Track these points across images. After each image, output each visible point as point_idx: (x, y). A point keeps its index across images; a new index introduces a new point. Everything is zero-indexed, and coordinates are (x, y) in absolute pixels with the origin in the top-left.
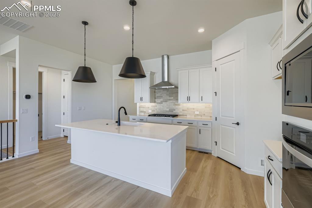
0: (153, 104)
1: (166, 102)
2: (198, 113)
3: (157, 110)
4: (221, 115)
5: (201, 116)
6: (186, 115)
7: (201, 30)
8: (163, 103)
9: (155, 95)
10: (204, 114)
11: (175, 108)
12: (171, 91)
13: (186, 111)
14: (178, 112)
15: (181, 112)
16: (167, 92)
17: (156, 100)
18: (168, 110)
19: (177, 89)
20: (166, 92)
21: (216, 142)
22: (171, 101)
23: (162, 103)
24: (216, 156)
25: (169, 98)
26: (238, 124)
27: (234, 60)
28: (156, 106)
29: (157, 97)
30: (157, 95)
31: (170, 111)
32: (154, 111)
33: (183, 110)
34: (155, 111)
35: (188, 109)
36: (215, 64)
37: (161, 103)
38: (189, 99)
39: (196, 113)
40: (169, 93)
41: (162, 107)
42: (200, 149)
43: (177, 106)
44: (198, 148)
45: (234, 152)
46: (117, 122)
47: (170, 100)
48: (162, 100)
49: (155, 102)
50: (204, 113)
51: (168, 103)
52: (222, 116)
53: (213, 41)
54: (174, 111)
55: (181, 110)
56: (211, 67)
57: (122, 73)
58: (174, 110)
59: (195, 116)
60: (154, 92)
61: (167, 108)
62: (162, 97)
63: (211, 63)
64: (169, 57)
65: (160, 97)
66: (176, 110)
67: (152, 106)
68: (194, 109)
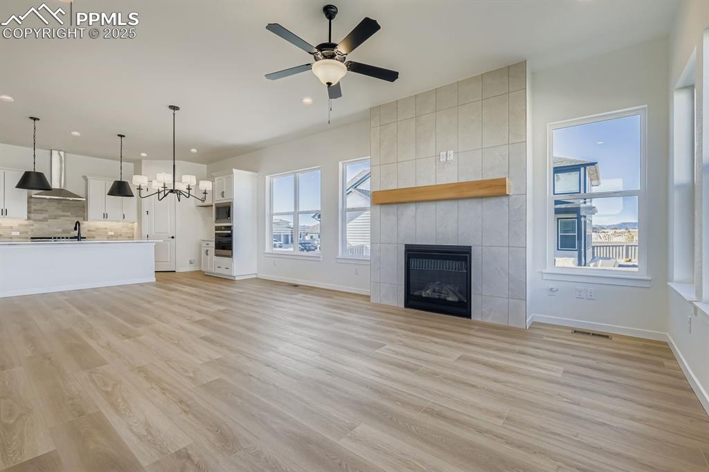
0: (25, 222)
1: (56, 219)
2: (112, 234)
4: (153, 233)
5: (117, 237)
8: (49, 220)
10: (121, 235)
13: (93, 231)
16: (58, 204)
17: (31, 215)
18: (60, 230)
20: (55, 204)
22: (68, 218)
25: (61, 213)
26: (173, 237)
28: (32, 225)
29: (35, 211)
31: (64, 231)
33: (89, 231)
34: (29, 233)
35: (96, 229)
37: (45, 220)
38: (106, 216)
40: (63, 207)
47: (63, 216)
48: (46, 215)
49: (29, 218)
50: (121, 233)
55: (86, 230)
59: (107, 238)
61: (58, 228)
62: (46, 211)
65: (40, 211)
67: (21, 225)
68: (106, 229)
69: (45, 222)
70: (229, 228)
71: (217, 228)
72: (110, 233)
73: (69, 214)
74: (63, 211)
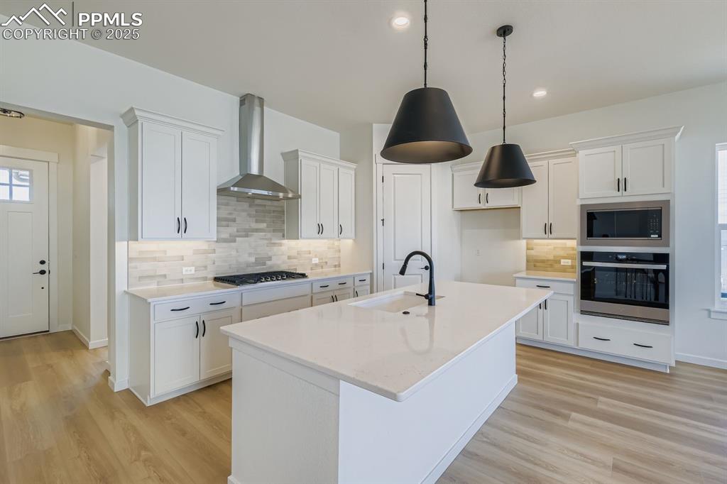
1: (247, 236)
2: (317, 262)
3: (217, 263)
5: (322, 267)
8: (238, 239)
10: (326, 263)
11: (270, 254)
13: (295, 258)
15: (283, 262)
16: (250, 206)
18: (252, 259)
22: (261, 234)
23: (235, 241)
25: (254, 225)
28: (214, 251)
31: (258, 261)
32: (206, 267)
33: (289, 258)
34: (210, 268)
35: (298, 253)
39: (313, 262)
40: (257, 211)
41: (234, 253)
43: (275, 249)
47: (257, 230)
48: (234, 229)
50: (326, 260)
51: (251, 239)
54: (269, 263)
55: (285, 258)
58: (270, 258)
61: (250, 254)
62: (234, 220)
65: (227, 221)
66: (274, 258)
68: (309, 252)
69: (233, 244)
70: (663, 258)
71: (586, 256)
72: (314, 260)
73: (263, 225)
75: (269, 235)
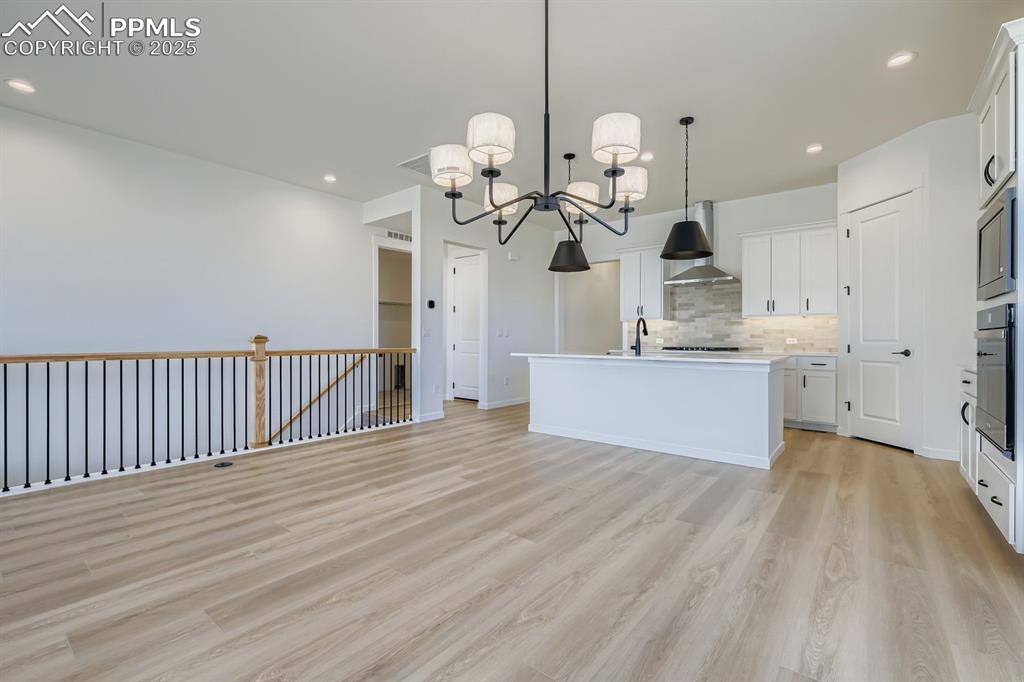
0: (670, 324)
1: (704, 316)
2: (796, 342)
3: (680, 337)
4: (861, 340)
5: (804, 349)
6: (761, 349)
7: (814, 149)
8: (696, 319)
9: (674, 301)
10: (812, 345)
11: (729, 332)
12: (717, 290)
13: (759, 337)
14: (740, 340)
15: (745, 340)
16: (708, 291)
17: (677, 313)
18: (710, 336)
19: (738, 284)
20: (703, 291)
21: (849, 403)
22: (719, 315)
23: (693, 321)
24: (848, 435)
25: (712, 307)
26: (907, 353)
27: (898, 211)
28: (677, 328)
29: (680, 305)
30: (679, 301)
31: (716, 338)
32: (671, 339)
33: (752, 336)
34: (674, 340)
35: (765, 332)
36: (845, 221)
37: (691, 319)
38: (771, 306)
39: (788, 342)
40: (714, 295)
41: (693, 330)
42: (802, 423)
43: (735, 327)
44: (800, 420)
45: (897, 418)
46: (632, 348)
47: (714, 311)
48: (692, 312)
49: (673, 318)
50: (812, 341)
51: (709, 319)
52: (864, 340)
53: (839, 167)
54: (727, 340)
55: (747, 336)
56: (836, 225)
57: (669, 252)
58: (728, 336)
59: (785, 349)
60: (672, 293)
61: (708, 332)
62: (693, 305)
63: (833, 216)
64: (714, 205)
65: (686, 306)
66: (733, 336)
67: (665, 329)
68: (782, 332)
69: (692, 323)
72: (789, 341)
73: (722, 306)
74: (715, 304)
75: (727, 315)
